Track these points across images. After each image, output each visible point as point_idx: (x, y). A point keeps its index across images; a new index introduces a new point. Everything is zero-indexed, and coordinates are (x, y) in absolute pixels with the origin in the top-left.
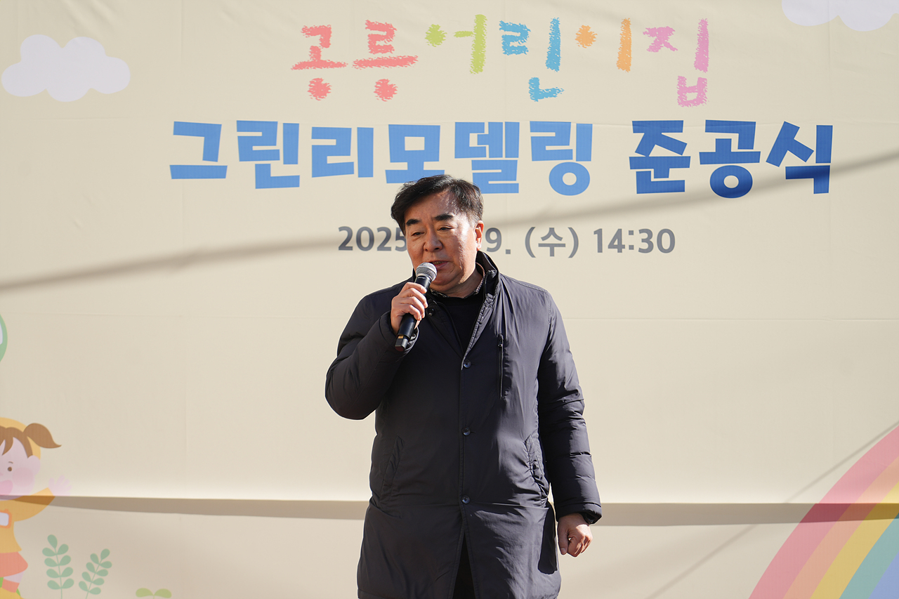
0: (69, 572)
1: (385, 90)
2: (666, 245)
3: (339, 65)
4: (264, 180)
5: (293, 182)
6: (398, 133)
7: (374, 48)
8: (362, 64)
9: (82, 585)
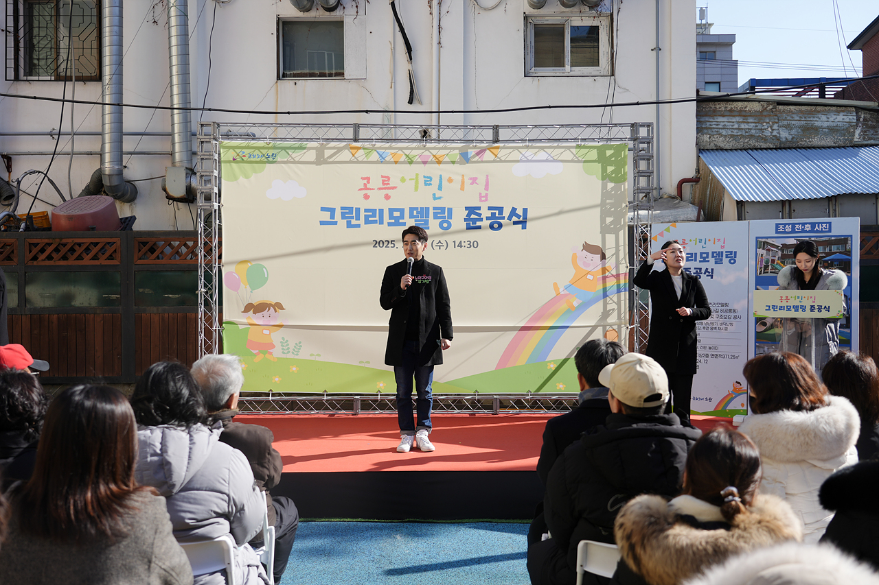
0: (288, 348)
1: (387, 197)
2: (475, 246)
3: (373, 189)
4: (349, 225)
5: (358, 226)
6: (391, 211)
7: (384, 184)
8: (380, 189)
9: (293, 353)
